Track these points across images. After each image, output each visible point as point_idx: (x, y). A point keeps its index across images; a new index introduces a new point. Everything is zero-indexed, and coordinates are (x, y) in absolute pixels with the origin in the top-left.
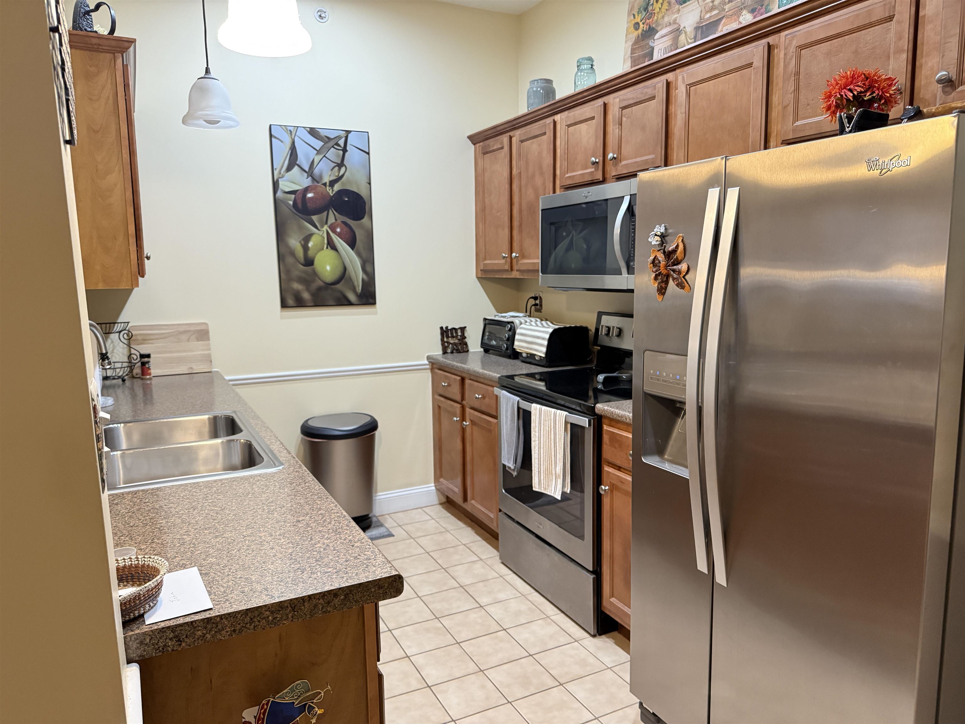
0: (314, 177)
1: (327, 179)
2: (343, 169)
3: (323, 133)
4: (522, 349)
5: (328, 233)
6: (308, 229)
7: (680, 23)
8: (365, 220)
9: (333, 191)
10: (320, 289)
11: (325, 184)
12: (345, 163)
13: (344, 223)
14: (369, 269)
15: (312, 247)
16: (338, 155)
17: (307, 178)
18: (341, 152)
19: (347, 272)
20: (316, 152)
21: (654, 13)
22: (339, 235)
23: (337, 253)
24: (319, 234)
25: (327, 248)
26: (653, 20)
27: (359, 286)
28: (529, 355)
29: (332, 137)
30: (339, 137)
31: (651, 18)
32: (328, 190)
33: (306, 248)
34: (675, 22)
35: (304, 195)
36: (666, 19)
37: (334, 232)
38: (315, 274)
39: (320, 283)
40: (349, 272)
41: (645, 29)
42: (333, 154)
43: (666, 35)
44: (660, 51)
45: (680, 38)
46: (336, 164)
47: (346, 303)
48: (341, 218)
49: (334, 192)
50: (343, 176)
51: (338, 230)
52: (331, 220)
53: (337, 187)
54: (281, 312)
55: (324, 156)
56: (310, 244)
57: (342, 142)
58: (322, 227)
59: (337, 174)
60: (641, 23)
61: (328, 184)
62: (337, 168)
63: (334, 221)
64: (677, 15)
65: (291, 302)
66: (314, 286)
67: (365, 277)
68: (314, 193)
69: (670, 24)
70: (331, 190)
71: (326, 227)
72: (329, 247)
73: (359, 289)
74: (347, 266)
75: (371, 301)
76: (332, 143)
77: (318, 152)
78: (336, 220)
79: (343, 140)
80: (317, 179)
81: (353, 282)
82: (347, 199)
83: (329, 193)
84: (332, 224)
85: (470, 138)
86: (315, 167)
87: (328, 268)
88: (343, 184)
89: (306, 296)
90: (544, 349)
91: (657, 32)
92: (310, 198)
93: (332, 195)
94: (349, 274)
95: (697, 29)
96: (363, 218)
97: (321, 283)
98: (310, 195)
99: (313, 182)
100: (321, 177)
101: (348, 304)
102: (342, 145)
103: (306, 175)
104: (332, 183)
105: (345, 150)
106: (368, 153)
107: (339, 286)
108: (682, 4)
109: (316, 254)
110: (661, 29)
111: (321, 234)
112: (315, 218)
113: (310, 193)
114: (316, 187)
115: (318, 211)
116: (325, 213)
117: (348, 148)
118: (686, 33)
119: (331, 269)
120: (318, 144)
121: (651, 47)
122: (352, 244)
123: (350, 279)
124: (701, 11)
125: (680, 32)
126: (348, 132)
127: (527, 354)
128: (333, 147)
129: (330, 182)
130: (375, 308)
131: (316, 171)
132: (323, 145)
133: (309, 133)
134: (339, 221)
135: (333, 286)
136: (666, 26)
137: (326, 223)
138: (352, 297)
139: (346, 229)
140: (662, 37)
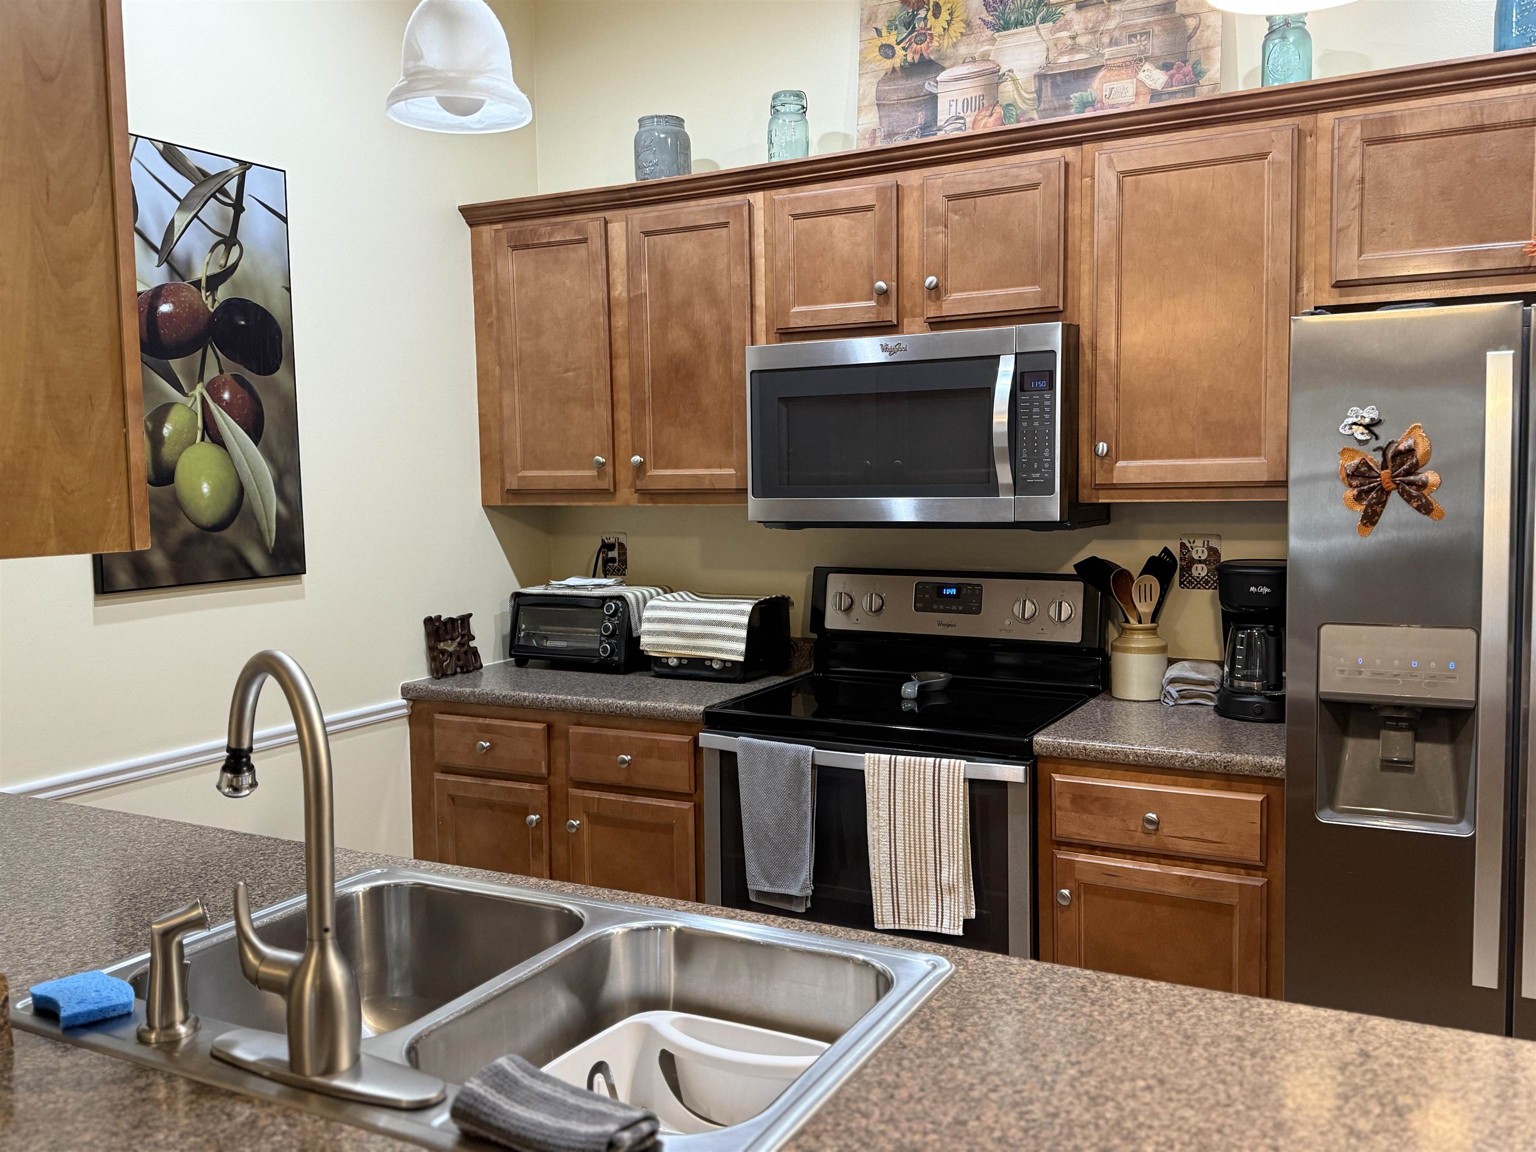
0: (174, 264)
1: (201, 272)
2: (235, 251)
3: (194, 160)
4: (667, 650)
5: (203, 400)
6: (163, 394)
7: (999, 61)
8: (281, 374)
9: (214, 301)
10: (187, 541)
11: (197, 284)
12: (239, 237)
13: (238, 378)
14: (289, 489)
15: (170, 436)
16: (223, 218)
17: (158, 266)
18: (231, 211)
19: (245, 497)
20: (178, 203)
21: (931, 35)
22: (228, 408)
23: (224, 450)
24: (185, 405)
25: (203, 439)
26: (928, 47)
27: (270, 531)
28: (685, 662)
29: (213, 172)
30: (225, 175)
31: (922, 42)
32: (204, 298)
33: (156, 439)
34: (985, 58)
35: (152, 308)
36: (963, 50)
37: (218, 400)
38: (177, 503)
39: (187, 527)
40: (249, 499)
41: (909, 59)
42: (212, 212)
43: (967, 78)
44: (954, 104)
45: (1001, 87)
46: (221, 238)
47: (244, 572)
48: (232, 367)
49: (217, 305)
50: (235, 266)
51: (226, 396)
52: (211, 372)
53: (223, 293)
54: (96, 605)
55: (196, 216)
56: (166, 431)
57: (232, 187)
58: (193, 388)
59: (222, 262)
60: (898, 49)
61: (203, 284)
62: (222, 247)
63: (216, 373)
64: (990, 47)
65: (123, 578)
66: (176, 534)
67: (283, 510)
68: (173, 303)
69: (974, 60)
70: (210, 299)
71: (200, 388)
72: (207, 438)
73: (271, 539)
74: (245, 483)
75: (296, 566)
76: (213, 186)
77: (183, 204)
78: (221, 371)
79: (235, 181)
80: (181, 270)
81: (258, 524)
82: (243, 323)
83: (206, 305)
84: (213, 382)
85: (465, 211)
86: (175, 239)
87: (206, 488)
88: (235, 285)
89: (158, 560)
90: (742, 647)
91: (944, 69)
92: (164, 314)
93: (212, 310)
94: (251, 504)
95: (1041, 77)
96: (278, 368)
97: (191, 527)
98: (165, 308)
99: (172, 278)
100: (189, 264)
101: (249, 576)
102: (233, 194)
103: (156, 256)
104: (214, 282)
105: (238, 207)
106: (285, 220)
107: (228, 534)
108: (998, 31)
109: (180, 454)
110: (952, 66)
111: (189, 405)
112: (176, 364)
113: (165, 303)
114: (179, 288)
115: (182, 350)
116: (199, 353)
117: (247, 202)
118: (1014, 80)
119: (212, 490)
120: (183, 186)
121: (931, 93)
122: (255, 431)
123: (253, 515)
124: (1048, 49)
125: (1000, 77)
126: (245, 166)
127: (680, 659)
128: (213, 196)
129: (208, 278)
130: (301, 583)
131: (179, 250)
132: (194, 188)
133: (162, 154)
134: (227, 374)
135: (216, 534)
136: (964, 62)
137: (201, 379)
138: (257, 559)
139: (242, 394)
140: (956, 80)
